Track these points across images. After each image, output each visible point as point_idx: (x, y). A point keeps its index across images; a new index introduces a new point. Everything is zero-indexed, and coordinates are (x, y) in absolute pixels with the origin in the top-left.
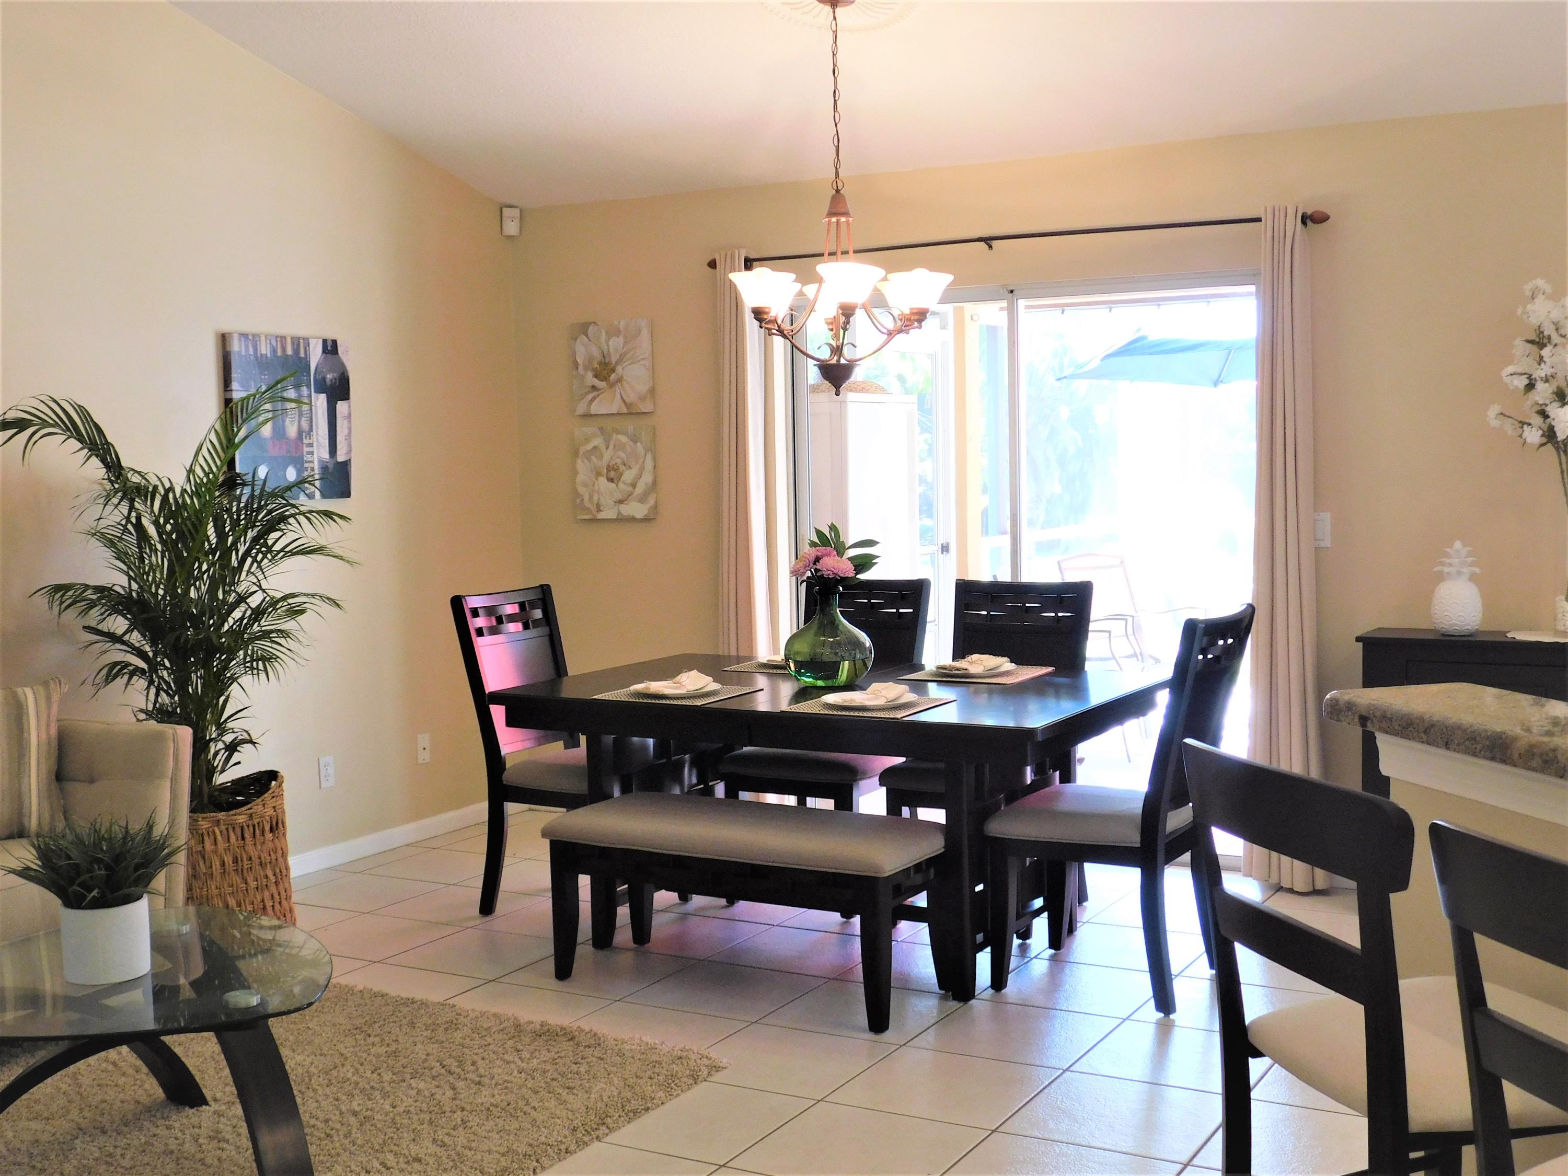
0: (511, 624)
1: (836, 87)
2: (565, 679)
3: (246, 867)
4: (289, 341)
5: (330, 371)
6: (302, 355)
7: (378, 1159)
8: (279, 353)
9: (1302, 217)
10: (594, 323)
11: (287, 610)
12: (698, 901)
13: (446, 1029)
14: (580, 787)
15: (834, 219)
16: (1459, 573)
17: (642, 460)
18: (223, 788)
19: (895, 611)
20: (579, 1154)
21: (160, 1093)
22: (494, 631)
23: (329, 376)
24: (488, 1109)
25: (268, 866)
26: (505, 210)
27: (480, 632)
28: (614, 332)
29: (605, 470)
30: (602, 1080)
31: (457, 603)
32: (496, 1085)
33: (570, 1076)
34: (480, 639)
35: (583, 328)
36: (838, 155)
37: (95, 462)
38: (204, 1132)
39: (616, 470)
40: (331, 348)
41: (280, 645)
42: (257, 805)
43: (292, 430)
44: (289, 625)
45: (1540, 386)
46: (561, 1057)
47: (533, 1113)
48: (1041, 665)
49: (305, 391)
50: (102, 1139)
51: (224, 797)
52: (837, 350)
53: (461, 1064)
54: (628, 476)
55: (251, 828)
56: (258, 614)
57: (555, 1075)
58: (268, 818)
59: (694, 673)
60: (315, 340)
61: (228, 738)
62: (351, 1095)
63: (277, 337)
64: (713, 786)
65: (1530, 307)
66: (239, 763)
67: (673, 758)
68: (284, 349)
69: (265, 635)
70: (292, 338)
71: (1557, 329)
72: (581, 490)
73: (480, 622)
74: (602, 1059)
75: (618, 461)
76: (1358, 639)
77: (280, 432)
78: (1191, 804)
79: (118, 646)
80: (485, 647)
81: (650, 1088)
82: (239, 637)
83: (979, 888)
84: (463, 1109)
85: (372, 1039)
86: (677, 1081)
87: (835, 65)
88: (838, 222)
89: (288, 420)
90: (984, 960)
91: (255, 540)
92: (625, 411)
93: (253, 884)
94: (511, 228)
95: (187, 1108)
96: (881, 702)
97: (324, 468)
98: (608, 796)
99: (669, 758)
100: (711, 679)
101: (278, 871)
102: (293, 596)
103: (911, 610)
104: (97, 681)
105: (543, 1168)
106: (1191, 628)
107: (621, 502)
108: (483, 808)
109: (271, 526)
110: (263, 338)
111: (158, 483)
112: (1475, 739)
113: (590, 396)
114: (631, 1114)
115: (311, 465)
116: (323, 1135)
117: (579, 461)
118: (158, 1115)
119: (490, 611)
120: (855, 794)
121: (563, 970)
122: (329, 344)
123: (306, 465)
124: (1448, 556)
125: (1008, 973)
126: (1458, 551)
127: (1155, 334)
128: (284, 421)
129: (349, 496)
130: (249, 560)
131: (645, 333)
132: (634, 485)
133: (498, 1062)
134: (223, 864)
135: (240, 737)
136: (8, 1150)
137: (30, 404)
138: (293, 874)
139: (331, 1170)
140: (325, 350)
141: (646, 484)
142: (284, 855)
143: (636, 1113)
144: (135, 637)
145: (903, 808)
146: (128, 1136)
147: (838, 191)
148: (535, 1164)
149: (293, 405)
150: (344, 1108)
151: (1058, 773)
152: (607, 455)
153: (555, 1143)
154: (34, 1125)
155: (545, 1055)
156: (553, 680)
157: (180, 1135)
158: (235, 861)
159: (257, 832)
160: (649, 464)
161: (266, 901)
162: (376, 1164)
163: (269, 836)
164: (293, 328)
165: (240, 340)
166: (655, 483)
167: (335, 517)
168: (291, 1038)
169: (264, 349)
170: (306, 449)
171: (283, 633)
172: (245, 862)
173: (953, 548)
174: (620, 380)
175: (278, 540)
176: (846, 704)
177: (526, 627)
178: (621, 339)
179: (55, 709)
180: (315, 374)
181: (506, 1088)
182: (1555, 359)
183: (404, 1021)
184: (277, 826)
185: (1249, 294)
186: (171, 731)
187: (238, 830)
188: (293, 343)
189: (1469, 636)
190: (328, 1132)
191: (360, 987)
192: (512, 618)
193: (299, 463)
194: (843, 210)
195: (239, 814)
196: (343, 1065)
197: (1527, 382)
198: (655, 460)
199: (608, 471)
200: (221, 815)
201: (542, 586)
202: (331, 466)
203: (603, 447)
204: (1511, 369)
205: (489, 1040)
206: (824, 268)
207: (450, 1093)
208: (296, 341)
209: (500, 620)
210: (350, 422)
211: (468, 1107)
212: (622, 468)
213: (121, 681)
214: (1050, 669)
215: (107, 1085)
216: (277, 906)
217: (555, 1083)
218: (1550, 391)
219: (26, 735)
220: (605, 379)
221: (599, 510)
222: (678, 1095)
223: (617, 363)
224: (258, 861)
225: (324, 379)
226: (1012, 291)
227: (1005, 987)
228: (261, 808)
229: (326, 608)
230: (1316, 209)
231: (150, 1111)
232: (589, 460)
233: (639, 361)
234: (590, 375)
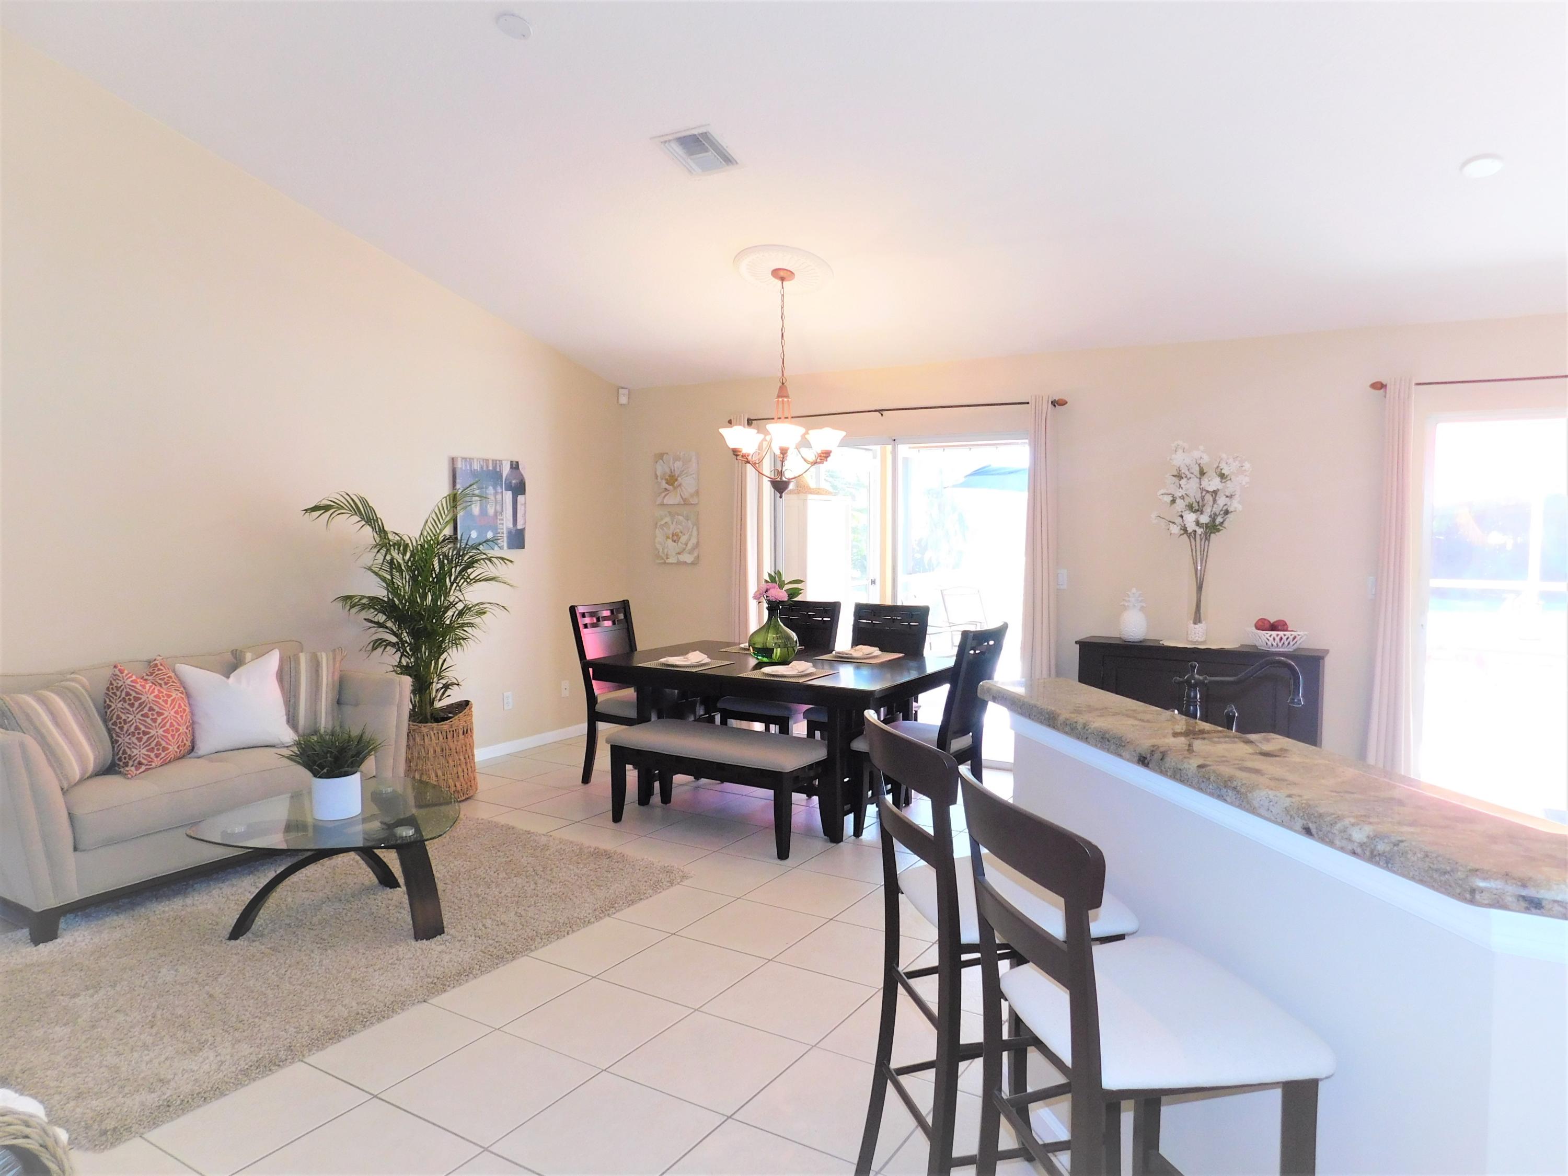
0: (605, 622)
1: (783, 326)
2: (636, 652)
3: (448, 754)
4: (491, 462)
5: (514, 479)
6: (498, 470)
7: (482, 922)
8: (485, 469)
9: (1052, 402)
10: (667, 453)
11: (477, 612)
12: (703, 781)
13: (542, 849)
14: (633, 714)
15: (780, 399)
16: (1134, 606)
17: (690, 530)
18: (442, 709)
19: (821, 619)
20: (596, 924)
21: (375, 880)
22: (594, 625)
23: (514, 482)
24: (551, 896)
25: (461, 754)
26: (620, 390)
27: (586, 626)
28: (677, 459)
29: (671, 536)
30: (619, 882)
31: (572, 610)
32: (560, 882)
33: (602, 879)
34: (585, 630)
35: (661, 456)
36: (783, 363)
37: (368, 529)
38: (393, 902)
39: (677, 535)
40: (515, 466)
41: (466, 631)
42: (455, 719)
43: (491, 511)
44: (477, 620)
45: (1178, 501)
46: (600, 868)
47: (575, 899)
48: (896, 652)
49: (499, 489)
50: (337, 905)
51: (442, 715)
52: (781, 473)
53: (544, 869)
54: (684, 539)
55: (451, 732)
56: (461, 614)
57: (594, 879)
58: (461, 727)
59: (698, 652)
60: (506, 462)
61: (444, 681)
62: (479, 885)
63: (483, 460)
64: (714, 715)
65: (1174, 456)
66: (450, 696)
67: (690, 700)
68: (487, 467)
69: (463, 625)
70: (493, 460)
71: (1189, 470)
72: (658, 546)
73: (587, 620)
74: (622, 870)
75: (678, 531)
76: (1077, 642)
77: (483, 511)
78: (971, 734)
79: (381, 629)
80: (587, 634)
81: (644, 888)
82: (451, 628)
83: (846, 780)
84: (537, 896)
85: (499, 854)
86: (661, 884)
87: (782, 314)
88: (783, 401)
89: (488, 506)
90: (849, 820)
91: (460, 572)
92: (683, 503)
93: (452, 763)
94: (623, 400)
95: (388, 888)
96: (794, 673)
97: (510, 533)
98: (649, 720)
99: (687, 699)
100: (706, 656)
101: (467, 756)
102: (482, 604)
103: (829, 619)
104: (368, 649)
105: (573, 931)
106: (965, 634)
107: (679, 553)
108: (584, 726)
109: (470, 564)
110: (475, 460)
111: (409, 542)
112: (1041, 713)
113: (663, 494)
114: (630, 902)
115: (502, 531)
116: (457, 907)
117: (657, 530)
118: (372, 892)
119: (592, 614)
120: (791, 723)
121: (617, 817)
122: (514, 463)
123: (499, 531)
124: (1129, 596)
125: (863, 829)
126: (1133, 594)
127: (995, 464)
128: (486, 507)
129: (523, 547)
130: (455, 585)
131: (694, 459)
132: (686, 545)
133: (565, 870)
134: (435, 751)
135: (450, 682)
136: (287, 908)
137: (335, 497)
138: (477, 759)
139: (455, 928)
140: (512, 467)
141: (693, 544)
142: (472, 748)
143: (633, 902)
144: (389, 624)
145: (816, 732)
146: (352, 903)
147: (783, 383)
148: (569, 929)
149: (477, 498)
150: (472, 893)
151: (901, 714)
152: (672, 527)
153: (582, 917)
154: (305, 895)
155: (592, 866)
156: (627, 653)
157: (380, 904)
158: (442, 750)
159: (455, 734)
160: (695, 533)
161: (459, 774)
162: (480, 925)
163: (461, 736)
164: (492, 455)
165: (462, 461)
166: (698, 543)
167: (506, 561)
168: (456, 851)
169: (476, 466)
170: (499, 522)
171: (471, 625)
172: (448, 751)
173: (878, 582)
174: (680, 485)
175: (474, 572)
176: (773, 673)
177: (614, 623)
178: (681, 462)
179: (337, 665)
180: (506, 480)
181: (565, 885)
182: (1188, 486)
183: (520, 844)
184: (467, 732)
185: (1024, 443)
186: (398, 679)
187: (444, 734)
188: (493, 464)
189: (1141, 642)
190: (460, 906)
191: (503, 823)
192: (606, 618)
193: (495, 529)
194: (785, 394)
195: (445, 725)
196: (480, 868)
197: (1172, 499)
198: (698, 530)
199: (673, 536)
200: (435, 725)
201: (624, 601)
202: (514, 532)
203: (670, 523)
204: (1162, 491)
205: (563, 856)
206: (771, 427)
207: (533, 887)
208: (495, 462)
209: (598, 619)
210: (525, 507)
211: (540, 895)
212: (680, 534)
213: (380, 650)
214: (901, 655)
215: (350, 874)
216: (466, 776)
217: (592, 883)
218: (1185, 504)
219: (320, 678)
220: (672, 485)
221: (667, 558)
222: (660, 892)
223: (678, 476)
224: (455, 751)
225: (511, 483)
226: (894, 440)
227: (861, 835)
228: (457, 722)
229: (497, 611)
230: (1061, 398)
231: (368, 890)
232: (663, 529)
233: (691, 475)
234: (664, 482)
